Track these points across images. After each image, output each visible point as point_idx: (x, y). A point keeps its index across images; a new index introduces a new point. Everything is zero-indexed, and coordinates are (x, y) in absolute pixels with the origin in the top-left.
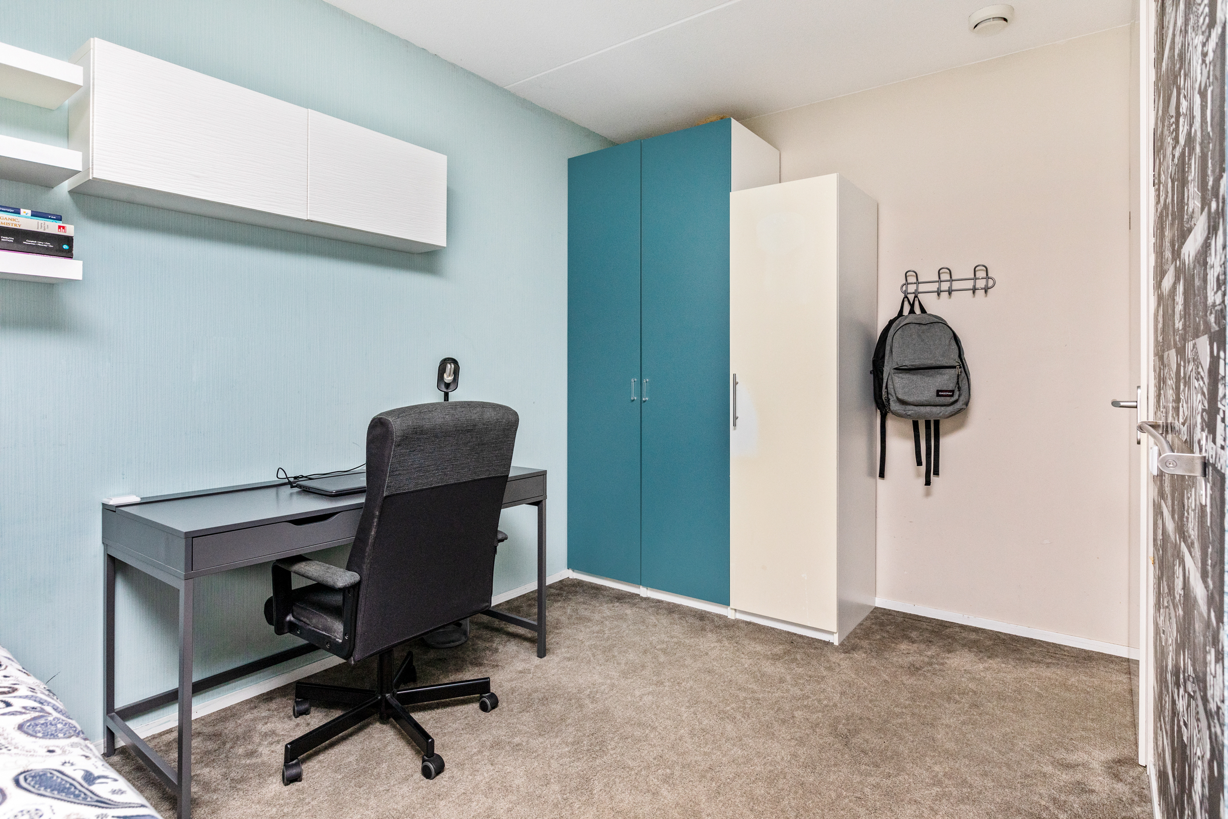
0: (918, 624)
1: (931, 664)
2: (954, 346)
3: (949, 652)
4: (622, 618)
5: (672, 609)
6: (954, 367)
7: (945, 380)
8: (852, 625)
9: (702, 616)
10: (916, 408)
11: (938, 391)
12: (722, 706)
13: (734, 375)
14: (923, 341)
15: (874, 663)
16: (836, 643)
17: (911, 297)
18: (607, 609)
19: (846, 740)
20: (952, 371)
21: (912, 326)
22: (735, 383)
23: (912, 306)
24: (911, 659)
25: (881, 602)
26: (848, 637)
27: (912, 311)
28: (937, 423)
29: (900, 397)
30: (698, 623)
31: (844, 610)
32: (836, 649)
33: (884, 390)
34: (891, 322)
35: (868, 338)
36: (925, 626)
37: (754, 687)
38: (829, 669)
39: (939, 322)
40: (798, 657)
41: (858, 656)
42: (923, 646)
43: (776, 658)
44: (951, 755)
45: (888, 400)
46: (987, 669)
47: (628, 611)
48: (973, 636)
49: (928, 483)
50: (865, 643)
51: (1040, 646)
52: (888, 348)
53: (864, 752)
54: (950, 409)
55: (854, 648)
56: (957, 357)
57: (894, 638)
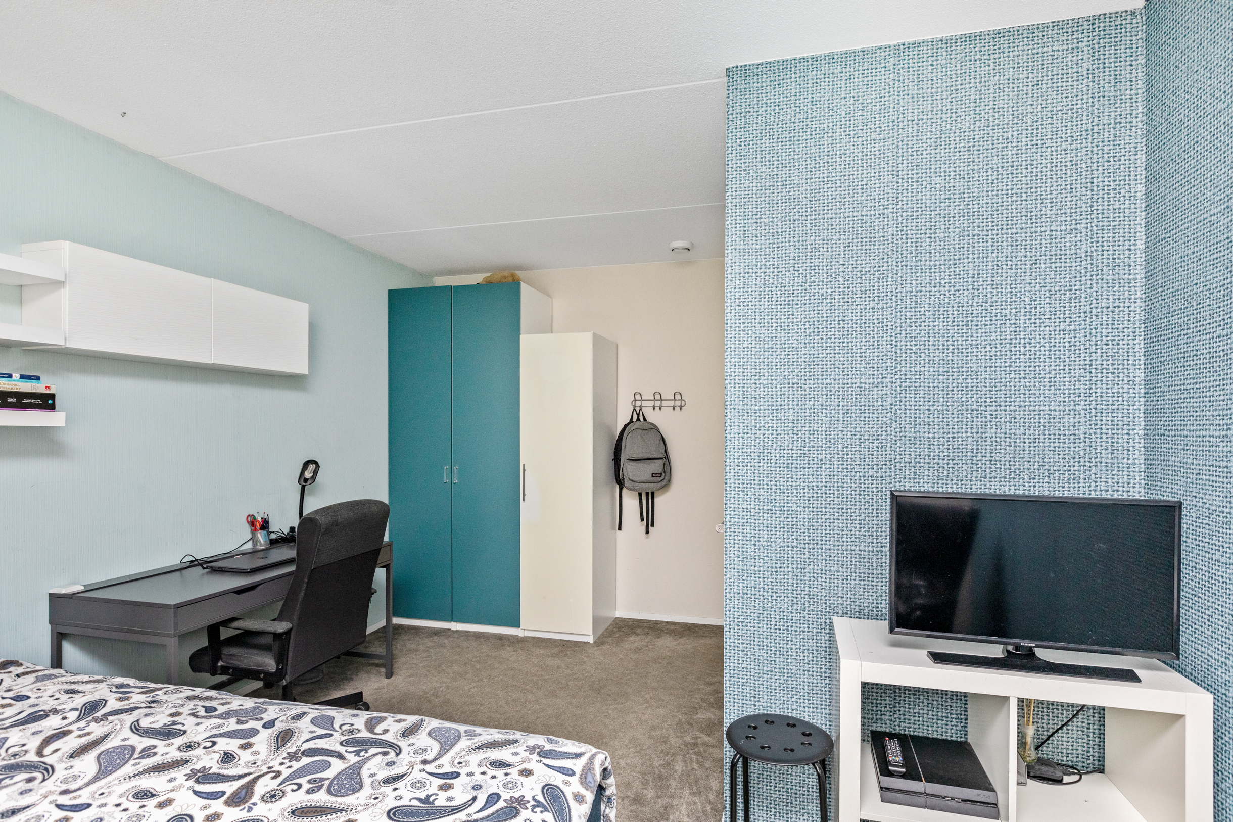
0: (641, 624)
1: (647, 646)
2: (662, 444)
3: (658, 638)
4: (443, 646)
5: (478, 636)
6: (662, 458)
7: (656, 467)
8: (601, 631)
9: (500, 637)
10: (640, 485)
11: (653, 474)
12: (523, 686)
13: (524, 465)
14: (644, 440)
15: (615, 650)
16: (592, 642)
17: (638, 409)
18: (428, 642)
19: (598, 691)
20: (661, 461)
21: (638, 431)
22: (524, 470)
23: (638, 415)
24: (636, 644)
25: (620, 613)
26: (599, 638)
27: (638, 420)
28: (653, 493)
29: (631, 478)
30: (499, 642)
31: (596, 621)
32: (591, 645)
33: (621, 473)
34: (626, 426)
35: (611, 435)
36: (645, 625)
37: (543, 673)
38: (588, 657)
39: (655, 428)
40: (568, 653)
41: (604, 647)
42: (643, 637)
43: (554, 656)
44: (654, 688)
45: (624, 479)
46: (679, 644)
47: (446, 641)
48: (673, 627)
49: (647, 532)
50: (609, 640)
51: (709, 628)
52: (623, 444)
53: (609, 695)
54: (660, 485)
55: (603, 643)
56: (663, 451)
57: (627, 635)
